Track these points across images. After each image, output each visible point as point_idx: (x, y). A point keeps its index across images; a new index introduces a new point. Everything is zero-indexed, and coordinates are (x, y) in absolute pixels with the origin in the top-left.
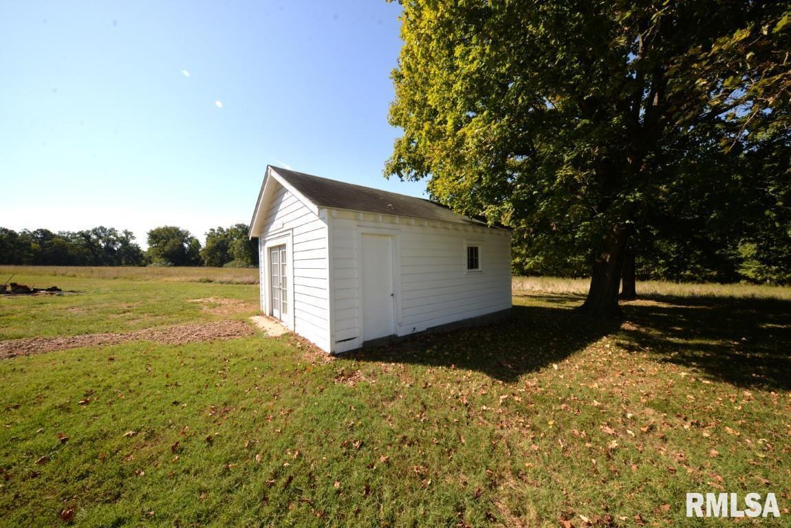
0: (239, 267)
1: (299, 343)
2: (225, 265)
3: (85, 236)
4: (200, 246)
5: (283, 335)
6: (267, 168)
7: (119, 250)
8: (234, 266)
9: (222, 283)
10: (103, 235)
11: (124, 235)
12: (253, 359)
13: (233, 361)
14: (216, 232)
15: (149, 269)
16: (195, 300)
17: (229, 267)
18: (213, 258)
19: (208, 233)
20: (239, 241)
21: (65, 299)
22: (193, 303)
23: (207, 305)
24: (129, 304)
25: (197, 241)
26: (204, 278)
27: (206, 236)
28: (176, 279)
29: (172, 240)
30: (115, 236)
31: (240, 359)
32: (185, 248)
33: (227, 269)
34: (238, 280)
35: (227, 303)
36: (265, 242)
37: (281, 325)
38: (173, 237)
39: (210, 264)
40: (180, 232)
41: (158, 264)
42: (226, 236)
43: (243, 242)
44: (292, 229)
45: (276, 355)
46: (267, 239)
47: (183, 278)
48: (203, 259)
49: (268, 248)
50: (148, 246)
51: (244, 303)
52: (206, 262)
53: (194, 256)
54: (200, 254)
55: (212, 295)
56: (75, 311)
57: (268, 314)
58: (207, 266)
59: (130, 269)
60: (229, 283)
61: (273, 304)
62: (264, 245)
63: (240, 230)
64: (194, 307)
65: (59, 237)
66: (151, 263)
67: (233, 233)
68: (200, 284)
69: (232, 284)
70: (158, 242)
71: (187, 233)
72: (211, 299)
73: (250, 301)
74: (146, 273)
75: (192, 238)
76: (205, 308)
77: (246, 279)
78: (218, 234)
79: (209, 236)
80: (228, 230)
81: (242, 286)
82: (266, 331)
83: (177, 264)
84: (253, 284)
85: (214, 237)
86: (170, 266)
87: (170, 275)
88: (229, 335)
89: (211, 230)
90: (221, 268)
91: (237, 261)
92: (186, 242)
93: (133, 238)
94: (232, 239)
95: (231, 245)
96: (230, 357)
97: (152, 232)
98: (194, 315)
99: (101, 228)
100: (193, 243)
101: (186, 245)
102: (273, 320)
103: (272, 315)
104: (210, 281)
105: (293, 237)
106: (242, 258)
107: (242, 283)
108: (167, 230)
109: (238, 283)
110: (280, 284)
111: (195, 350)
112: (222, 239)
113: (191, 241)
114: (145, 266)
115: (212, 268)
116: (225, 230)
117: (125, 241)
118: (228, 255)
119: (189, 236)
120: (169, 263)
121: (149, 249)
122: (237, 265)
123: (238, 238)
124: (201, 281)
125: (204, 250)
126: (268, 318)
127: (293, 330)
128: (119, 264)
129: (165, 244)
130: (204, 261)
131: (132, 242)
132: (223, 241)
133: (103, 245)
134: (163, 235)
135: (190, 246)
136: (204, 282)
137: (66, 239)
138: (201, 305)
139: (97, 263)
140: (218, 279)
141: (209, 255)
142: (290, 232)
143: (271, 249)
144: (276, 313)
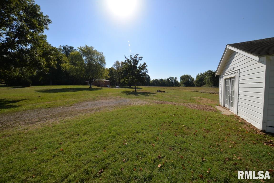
0: (208, 87)
1: (240, 120)
2: (202, 86)
3: (168, 79)
4: (194, 80)
5: (231, 115)
6: (227, 46)
7: (174, 82)
8: (206, 86)
9: (201, 92)
10: (171, 79)
11: (175, 78)
12: (217, 120)
13: (209, 118)
14: (199, 74)
15: (180, 87)
16: (194, 97)
17: (204, 87)
18: (198, 84)
19: (197, 75)
20: (208, 77)
21: (166, 94)
22: (193, 98)
23: (197, 99)
24: (178, 96)
25: (193, 78)
26: (196, 90)
27: (196, 77)
28: (187, 90)
29: (186, 79)
30: (173, 79)
31: (212, 118)
32: (189, 81)
33: (203, 88)
34: (208, 92)
35: (204, 99)
36: (223, 76)
37: (230, 111)
38: (186, 78)
39: (197, 86)
40: (188, 76)
41: (182, 86)
42: (203, 76)
43: (210, 77)
44: (239, 70)
45: (227, 121)
46: (224, 75)
47: (189, 90)
48: (195, 84)
49: (224, 79)
50: (180, 81)
51: (211, 100)
52: (196, 85)
53: (192, 83)
54: (194, 83)
55: (199, 96)
56: (168, 97)
57: (222, 106)
58: (196, 86)
59: (176, 87)
60: (204, 93)
61: (225, 102)
62: (222, 78)
63: (209, 73)
64: (194, 99)
65: (164, 80)
66: (181, 86)
67: (206, 74)
68: (194, 92)
69: (205, 93)
70: (182, 80)
71: (190, 76)
72: (199, 98)
73: (213, 100)
74: (180, 89)
75: (192, 77)
76: (197, 100)
77: (211, 92)
78: (200, 75)
79: (197, 76)
80: (204, 73)
81: (209, 94)
82: (222, 112)
83: (187, 86)
84: (214, 93)
85: (199, 76)
86: (185, 87)
87: (186, 89)
88: (207, 110)
89: (198, 74)
90: (201, 87)
91: (206, 85)
92: (190, 79)
93: (177, 79)
94: (205, 76)
95: (205, 79)
96: (208, 116)
97: (181, 77)
98: (194, 102)
99: (171, 77)
100: (192, 79)
101: (190, 80)
102: (225, 108)
103: (224, 106)
104: (197, 92)
105: (239, 73)
106: (209, 84)
107: (209, 93)
108: (185, 76)
109: (207, 93)
110: (230, 94)
111: (196, 111)
112: (202, 77)
113: (191, 79)
114: (179, 86)
115: (198, 87)
116: (203, 73)
117: (175, 80)
118: (203, 82)
119: (191, 77)
120: (185, 86)
121: (180, 82)
122: (207, 86)
123: (208, 76)
124: (194, 91)
125: (195, 81)
126: (222, 107)
127: (236, 114)
128: (174, 86)
129: (184, 80)
130: (195, 85)
131: (177, 80)
132: (202, 78)
133: (171, 81)
134: (184, 77)
135: (191, 80)
136: (196, 92)
137: (165, 81)
138: (196, 99)
139: (170, 86)
140: (200, 91)
141: (197, 83)
142: (238, 71)
143: (225, 79)
144: (227, 106)
